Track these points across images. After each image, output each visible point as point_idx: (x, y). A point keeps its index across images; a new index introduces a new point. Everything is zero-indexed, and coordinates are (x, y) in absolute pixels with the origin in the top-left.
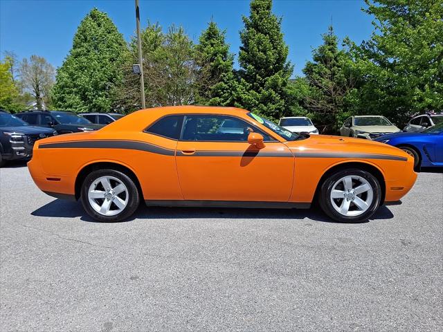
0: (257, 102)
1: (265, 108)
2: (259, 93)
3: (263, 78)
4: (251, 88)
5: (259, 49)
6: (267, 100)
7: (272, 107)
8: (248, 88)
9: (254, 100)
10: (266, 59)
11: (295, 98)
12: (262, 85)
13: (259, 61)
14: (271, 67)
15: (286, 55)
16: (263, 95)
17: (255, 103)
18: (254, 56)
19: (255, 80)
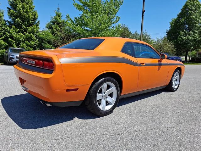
0: (24, 40)
1: (29, 43)
2: (25, 34)
3: (26, 27)
4: (19, 32)
5: (23, 11)
6: (29, 39)
7: (33, 43)
8: (17, 31)
9: (22, 39)
10: (28, 17)
11: (44, 39)
12: (25, 31)
13: (23, 18)
14: (31, 22)
15: (38, 17)
16: (27, 36)
17: (22, 40)
18: (20, 14)
19: (21, 27)
